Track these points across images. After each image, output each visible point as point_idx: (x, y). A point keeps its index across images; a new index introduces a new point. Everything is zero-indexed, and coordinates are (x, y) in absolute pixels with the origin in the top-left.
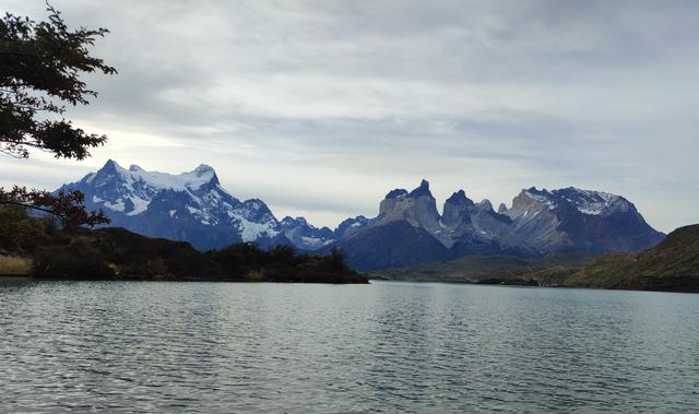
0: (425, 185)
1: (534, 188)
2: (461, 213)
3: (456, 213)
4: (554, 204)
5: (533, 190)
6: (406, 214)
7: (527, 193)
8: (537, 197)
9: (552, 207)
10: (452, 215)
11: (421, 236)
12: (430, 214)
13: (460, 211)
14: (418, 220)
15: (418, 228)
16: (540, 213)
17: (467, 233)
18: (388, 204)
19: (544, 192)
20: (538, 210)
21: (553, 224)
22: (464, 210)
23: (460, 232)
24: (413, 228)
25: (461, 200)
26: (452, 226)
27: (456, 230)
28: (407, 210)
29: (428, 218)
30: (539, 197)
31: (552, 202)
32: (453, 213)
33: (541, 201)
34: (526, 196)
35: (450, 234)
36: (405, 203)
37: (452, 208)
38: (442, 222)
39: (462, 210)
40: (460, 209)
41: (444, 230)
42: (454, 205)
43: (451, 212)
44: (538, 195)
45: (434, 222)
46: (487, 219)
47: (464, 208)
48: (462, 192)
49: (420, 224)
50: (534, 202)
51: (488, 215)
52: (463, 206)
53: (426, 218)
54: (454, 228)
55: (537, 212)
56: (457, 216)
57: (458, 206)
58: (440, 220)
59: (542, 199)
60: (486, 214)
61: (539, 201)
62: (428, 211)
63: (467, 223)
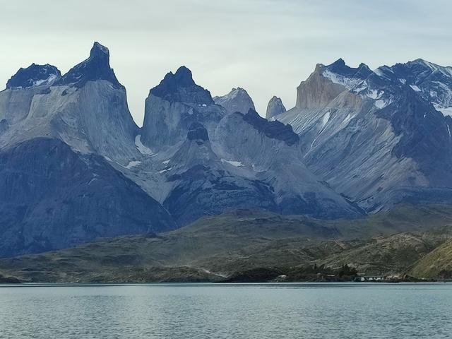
0: (100, 55)
1: (341, 62)
2: (185, 118)
3: (174, 122)
4: (385, 97)
5: (339, 67)
6: (56, 123)
7: (327, 74)
8: (349, 83)
9: (381, 105)
10: (165, 125)
11: (95, 175)
12: (113, 123)
13: (182, 116)
14: (86, 137)
15: (86, 156)
16: (357, 118)
17: (199, 165)
18: (12, 100)
19: (363, 71)
20: (351, 111)
21: (386, 141)
22: (191, 112)
23: (183, 165)
24: (76, 156)
25: (183, 90)
26: (165, 151)
27: (176, 158)
28: (59, 115)
29: (111, 132)
30: (354, 81)
31: (381, 94)
32: (167, 121)
33: (358, 90)
34: (325, 80)
35: (161, 170)
36: (54, 98)
37: (164, 109)
38: (143, 141)
39: (187, 114)
40: (183, 111)
41: (148, 160)
42: (167, 103)
43: (163, 117)
44: (352, 77)
45: (124, 143)
46: (243, 131)
47: (191, 110)
48: (184, 73)
49: (91, 146)
50: (342, 95)
51: (245, 124)
52: (189, 104)
53: (105, 131)
54: (171, 156)
55: (349, 116)
56: (177, 127)
57: (177, 104)
58: (138, 138)
59: (360, 86)
60: (241, 122)
61: (352, 91)
62: (108, 117)
63: (200, 144)
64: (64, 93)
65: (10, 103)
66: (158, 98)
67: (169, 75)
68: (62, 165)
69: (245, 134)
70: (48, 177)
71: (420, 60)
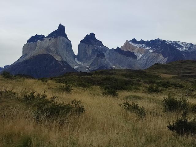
1: (134, 39)
2: (94, 51)
3: (90, 52)
4: (152, 49)
5: (134, 41)
6: (47, 49)
7: (130, 43)
9: (151, 51)
10: (86, 53)
11: (65, 68)
12: (68, 52)
13: (93, 49)
14: (59, 55)
15: (60, 61)
16: (144, 55)
17: (103, 66)
18: (29, 47)
19: (142, 42)
20: (141, 54)
21: (161, 60)
22: (96, 49)
23: (96, 66)
24: (57, 61)
25: (92, 41)
26: (87, 62)
27: (92, 65)
28: (48, 47)
29: (67, 56)
30: (139, 45)
31: (150, 48)
32: (87, 52)
33: (142, 47)
34: (130, 45)
35: (86, 69)
36: (46, 42)
37: (86, 48)
38: (78, 60)
39: (94, 49)
40: (93, 48)
41: (81, 66)
42: (87, 45)
43: (85, 51)
44: (138, 44)
45: (72, 60)
46: (115, 55)
47: (96, 48)
48: (92, 35)
49: (62, 58)
50: (137, 49)
51: (116, 53)
52: (95, 46)
53: (65, 55)
54: (90, 64)
55: (140, 55)
56: (91, 54)
57: (91, 45)
58: (76, 59)
59: (142, 46)
60: (114, 52)
61: (140, 47)
62: (66, 50)
63: (102, 58)
64: (50, 40)
65: (28, 48)
66: (83, 44)
67: (87, 35)
68: (51, 64)
69: (116, 56)
70: (45, 69)
71: (159, 39)
